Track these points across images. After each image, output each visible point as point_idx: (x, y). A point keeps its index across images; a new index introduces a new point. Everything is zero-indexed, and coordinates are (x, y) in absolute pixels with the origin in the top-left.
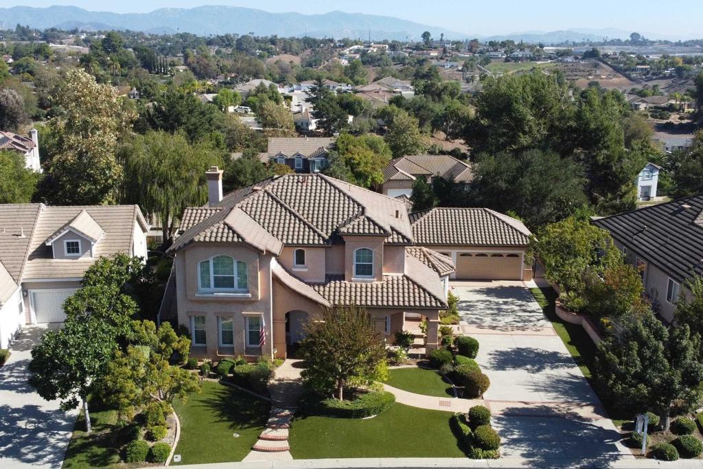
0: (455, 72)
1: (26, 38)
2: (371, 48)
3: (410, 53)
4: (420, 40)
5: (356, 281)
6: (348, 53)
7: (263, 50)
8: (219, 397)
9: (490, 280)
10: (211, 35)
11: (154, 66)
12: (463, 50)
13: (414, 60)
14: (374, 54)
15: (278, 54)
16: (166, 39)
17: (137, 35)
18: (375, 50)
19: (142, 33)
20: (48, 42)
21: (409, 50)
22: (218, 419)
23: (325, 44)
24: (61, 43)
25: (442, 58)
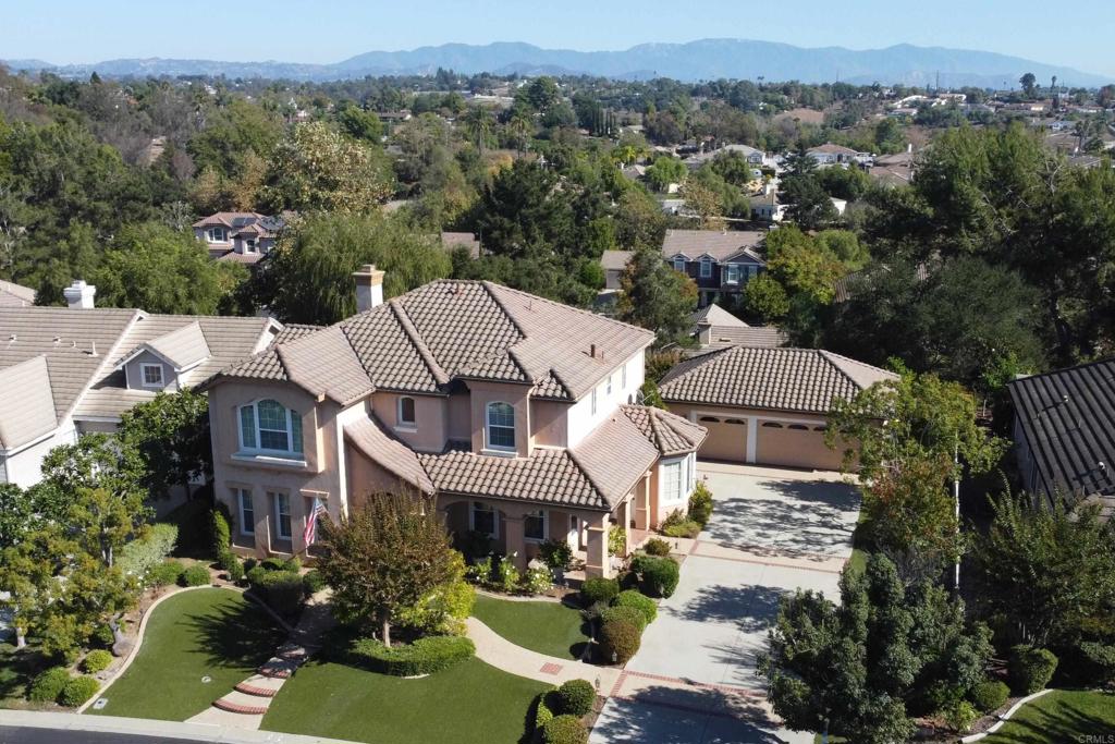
0: (1069, 137)
1: (446, 86)
2: (938, 100)
3: (997, 107)
4: (1019, 87)
5: (487, 454)
6: (899, 106)
7: (771, 102)
8: (224, 613)
9: (810, 470)
10: (701, 81)
11: (598, 126)
12: (1087, 103)
13: (1001, 118)
14: (940, 109)
15: (792, 108)
16: (635, 87)
17: (597, 82)
18: (943, 103)
19: (604, 79)
20: (473, 93)
21: (997, 103)
22: (200, 646)
23: (865, 93)
24: (491, 94)
25: (1049, 115)
